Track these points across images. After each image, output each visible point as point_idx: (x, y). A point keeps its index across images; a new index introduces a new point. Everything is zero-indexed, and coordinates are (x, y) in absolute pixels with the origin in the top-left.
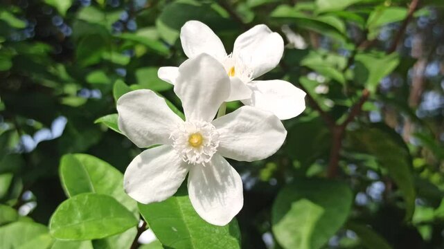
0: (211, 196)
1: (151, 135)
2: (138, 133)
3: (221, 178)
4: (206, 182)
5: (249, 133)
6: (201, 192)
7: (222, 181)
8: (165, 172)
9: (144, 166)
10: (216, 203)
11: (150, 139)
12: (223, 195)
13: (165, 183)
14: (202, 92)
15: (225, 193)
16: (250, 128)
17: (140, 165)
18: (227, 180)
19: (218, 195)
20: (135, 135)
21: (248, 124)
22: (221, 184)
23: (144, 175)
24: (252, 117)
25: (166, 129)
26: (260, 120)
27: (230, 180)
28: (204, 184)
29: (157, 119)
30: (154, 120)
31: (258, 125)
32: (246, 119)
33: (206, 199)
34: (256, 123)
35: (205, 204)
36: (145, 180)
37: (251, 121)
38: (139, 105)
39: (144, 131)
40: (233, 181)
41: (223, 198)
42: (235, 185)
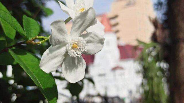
2: (55, 40)
6: (67, 68)
8: (57, 58)
9: (50, 55)
10: (73, 73)
11: (57, 43)
12: (76, 70)
13: (56, 63)
14: (84, 24)
17: (48, 54)
19: (74, 69)
21: (92, 39)
22: (77, 65)
23: (49, 59)
24: (95, 37)
25: (64, 39)
27: (81, 64)
29: (63, 34)
30: (61, 34)
32: (92, 37)
35: (68, 73)
36: (48, 61)
37: (94, 38)
40: (82, 64)
42: (82, 66)
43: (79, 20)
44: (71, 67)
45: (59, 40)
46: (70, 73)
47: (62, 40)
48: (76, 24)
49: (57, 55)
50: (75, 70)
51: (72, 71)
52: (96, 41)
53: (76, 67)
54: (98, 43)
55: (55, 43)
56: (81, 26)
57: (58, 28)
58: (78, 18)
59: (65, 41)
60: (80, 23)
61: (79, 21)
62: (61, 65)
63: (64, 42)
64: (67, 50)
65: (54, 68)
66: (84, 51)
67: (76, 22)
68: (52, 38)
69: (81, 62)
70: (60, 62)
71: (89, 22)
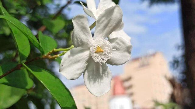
43: (104, 19)
44: (95, 77)
45: (81, 40)
46: (94, 84)
47: (85, 41)
48: (101, 23)
49: (79, 59)
50: (100, 81)
51: (96, 82)
52: (122, 48)
53: (101, 77)
54: (125, 51)
55: (78, 42)
56: (106, 26)
57: (81, 24)
58: (103, 16)
59: (89, 43)
60: (105, 22)
61: (104, 21)
62: (84, 72)
63: (87, 44)
64: (90, 54)
65: (75, 75)
66: (110, 56)
67: (101, 22)
68: (75, 35)
69: (106, 72)
70: (83, 68)
71: (115, 22)
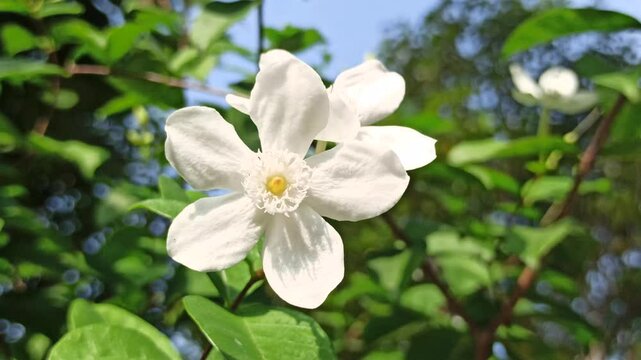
0: (296, 266)
1: (211, 171)
3: (312, 240)
4: (289, 245)
5: (354, 179)
7: (314, 245)
15: (316, 263)
16: (357, 171)
18: (320, 243)
20: (189, 169)
26: (370, 159)
28: (285, 249)
31: (367, 167)
33: (288, 271)
34: (365, 165)
38: (197, 127)
39: (202, 165)
41: (314, 269)
